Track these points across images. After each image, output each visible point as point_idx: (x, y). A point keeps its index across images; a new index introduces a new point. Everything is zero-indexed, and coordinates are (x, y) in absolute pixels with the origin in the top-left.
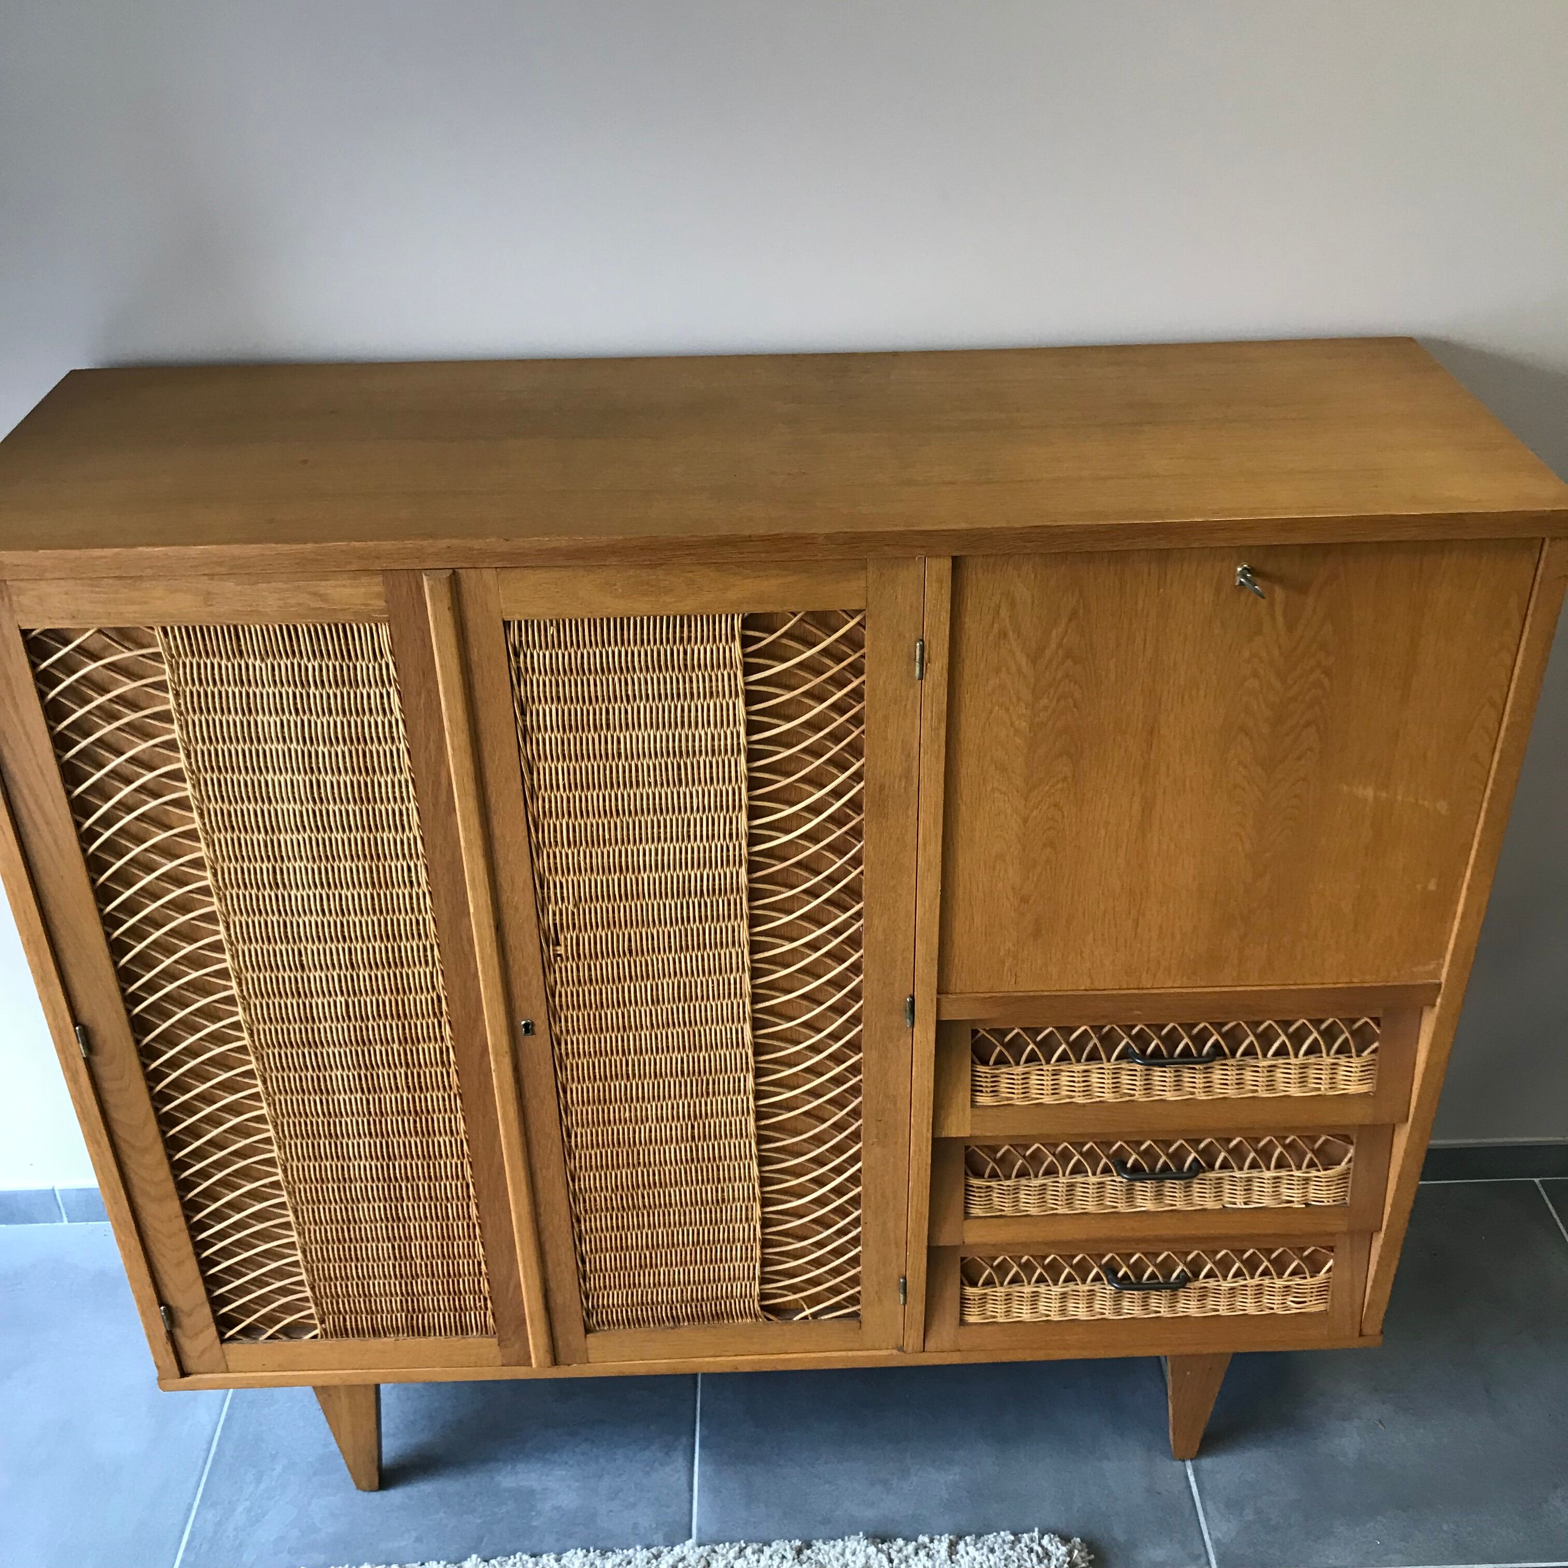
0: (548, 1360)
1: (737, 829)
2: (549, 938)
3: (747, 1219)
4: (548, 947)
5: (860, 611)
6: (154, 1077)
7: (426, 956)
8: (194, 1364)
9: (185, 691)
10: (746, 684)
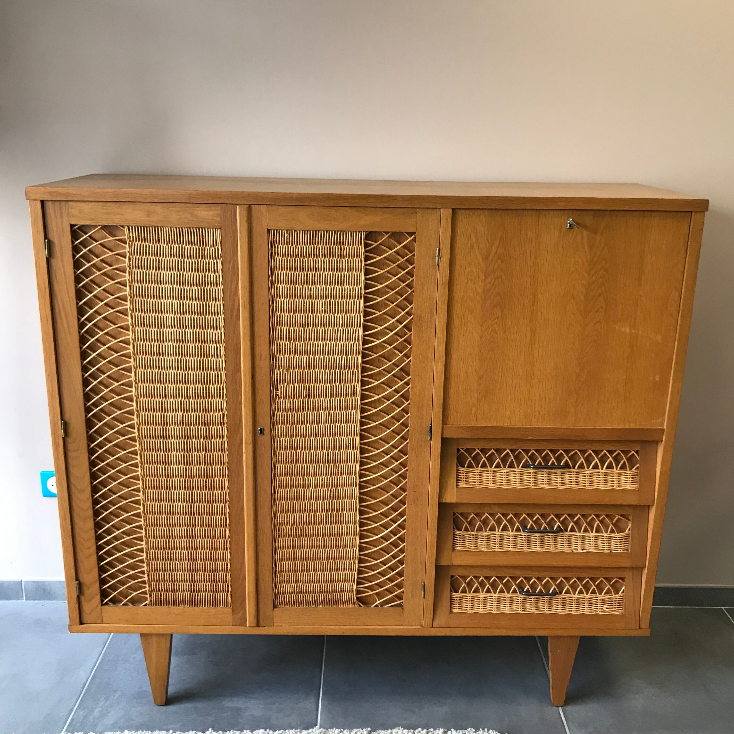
0: (254, 624)
1: (358, 336)
2: (274, 385)
3: (352, 545)
4: (273, 390)
5: (414, 233)
6: (91, 452)
7: (220, 393)
8: (86, 618)
9: (133, 258)
10: (366, 265)
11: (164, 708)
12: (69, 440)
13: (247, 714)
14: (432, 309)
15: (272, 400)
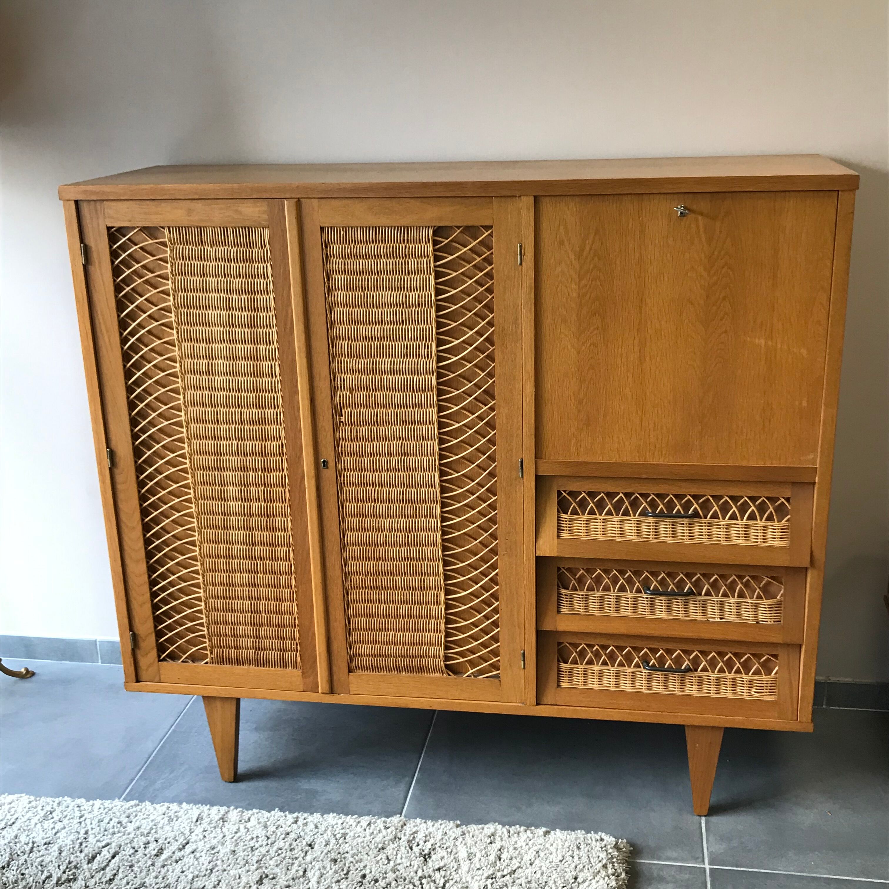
0: (327, 689)
1: (431, 352)
2: (337, 410)
3: (437, 602)
4: (336, 416)
5: (490, 227)
6: (141, 484)
7: (277, 418)
8: (143, 675)
9: (175, 263)
10: (435, 266)
11: (232, 785)
12: (116, 471)
13: (323, 798)
14: (517, 319)
15: (336, 427)
